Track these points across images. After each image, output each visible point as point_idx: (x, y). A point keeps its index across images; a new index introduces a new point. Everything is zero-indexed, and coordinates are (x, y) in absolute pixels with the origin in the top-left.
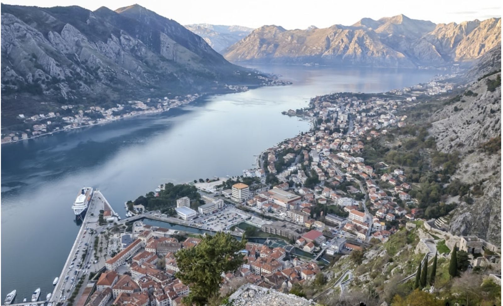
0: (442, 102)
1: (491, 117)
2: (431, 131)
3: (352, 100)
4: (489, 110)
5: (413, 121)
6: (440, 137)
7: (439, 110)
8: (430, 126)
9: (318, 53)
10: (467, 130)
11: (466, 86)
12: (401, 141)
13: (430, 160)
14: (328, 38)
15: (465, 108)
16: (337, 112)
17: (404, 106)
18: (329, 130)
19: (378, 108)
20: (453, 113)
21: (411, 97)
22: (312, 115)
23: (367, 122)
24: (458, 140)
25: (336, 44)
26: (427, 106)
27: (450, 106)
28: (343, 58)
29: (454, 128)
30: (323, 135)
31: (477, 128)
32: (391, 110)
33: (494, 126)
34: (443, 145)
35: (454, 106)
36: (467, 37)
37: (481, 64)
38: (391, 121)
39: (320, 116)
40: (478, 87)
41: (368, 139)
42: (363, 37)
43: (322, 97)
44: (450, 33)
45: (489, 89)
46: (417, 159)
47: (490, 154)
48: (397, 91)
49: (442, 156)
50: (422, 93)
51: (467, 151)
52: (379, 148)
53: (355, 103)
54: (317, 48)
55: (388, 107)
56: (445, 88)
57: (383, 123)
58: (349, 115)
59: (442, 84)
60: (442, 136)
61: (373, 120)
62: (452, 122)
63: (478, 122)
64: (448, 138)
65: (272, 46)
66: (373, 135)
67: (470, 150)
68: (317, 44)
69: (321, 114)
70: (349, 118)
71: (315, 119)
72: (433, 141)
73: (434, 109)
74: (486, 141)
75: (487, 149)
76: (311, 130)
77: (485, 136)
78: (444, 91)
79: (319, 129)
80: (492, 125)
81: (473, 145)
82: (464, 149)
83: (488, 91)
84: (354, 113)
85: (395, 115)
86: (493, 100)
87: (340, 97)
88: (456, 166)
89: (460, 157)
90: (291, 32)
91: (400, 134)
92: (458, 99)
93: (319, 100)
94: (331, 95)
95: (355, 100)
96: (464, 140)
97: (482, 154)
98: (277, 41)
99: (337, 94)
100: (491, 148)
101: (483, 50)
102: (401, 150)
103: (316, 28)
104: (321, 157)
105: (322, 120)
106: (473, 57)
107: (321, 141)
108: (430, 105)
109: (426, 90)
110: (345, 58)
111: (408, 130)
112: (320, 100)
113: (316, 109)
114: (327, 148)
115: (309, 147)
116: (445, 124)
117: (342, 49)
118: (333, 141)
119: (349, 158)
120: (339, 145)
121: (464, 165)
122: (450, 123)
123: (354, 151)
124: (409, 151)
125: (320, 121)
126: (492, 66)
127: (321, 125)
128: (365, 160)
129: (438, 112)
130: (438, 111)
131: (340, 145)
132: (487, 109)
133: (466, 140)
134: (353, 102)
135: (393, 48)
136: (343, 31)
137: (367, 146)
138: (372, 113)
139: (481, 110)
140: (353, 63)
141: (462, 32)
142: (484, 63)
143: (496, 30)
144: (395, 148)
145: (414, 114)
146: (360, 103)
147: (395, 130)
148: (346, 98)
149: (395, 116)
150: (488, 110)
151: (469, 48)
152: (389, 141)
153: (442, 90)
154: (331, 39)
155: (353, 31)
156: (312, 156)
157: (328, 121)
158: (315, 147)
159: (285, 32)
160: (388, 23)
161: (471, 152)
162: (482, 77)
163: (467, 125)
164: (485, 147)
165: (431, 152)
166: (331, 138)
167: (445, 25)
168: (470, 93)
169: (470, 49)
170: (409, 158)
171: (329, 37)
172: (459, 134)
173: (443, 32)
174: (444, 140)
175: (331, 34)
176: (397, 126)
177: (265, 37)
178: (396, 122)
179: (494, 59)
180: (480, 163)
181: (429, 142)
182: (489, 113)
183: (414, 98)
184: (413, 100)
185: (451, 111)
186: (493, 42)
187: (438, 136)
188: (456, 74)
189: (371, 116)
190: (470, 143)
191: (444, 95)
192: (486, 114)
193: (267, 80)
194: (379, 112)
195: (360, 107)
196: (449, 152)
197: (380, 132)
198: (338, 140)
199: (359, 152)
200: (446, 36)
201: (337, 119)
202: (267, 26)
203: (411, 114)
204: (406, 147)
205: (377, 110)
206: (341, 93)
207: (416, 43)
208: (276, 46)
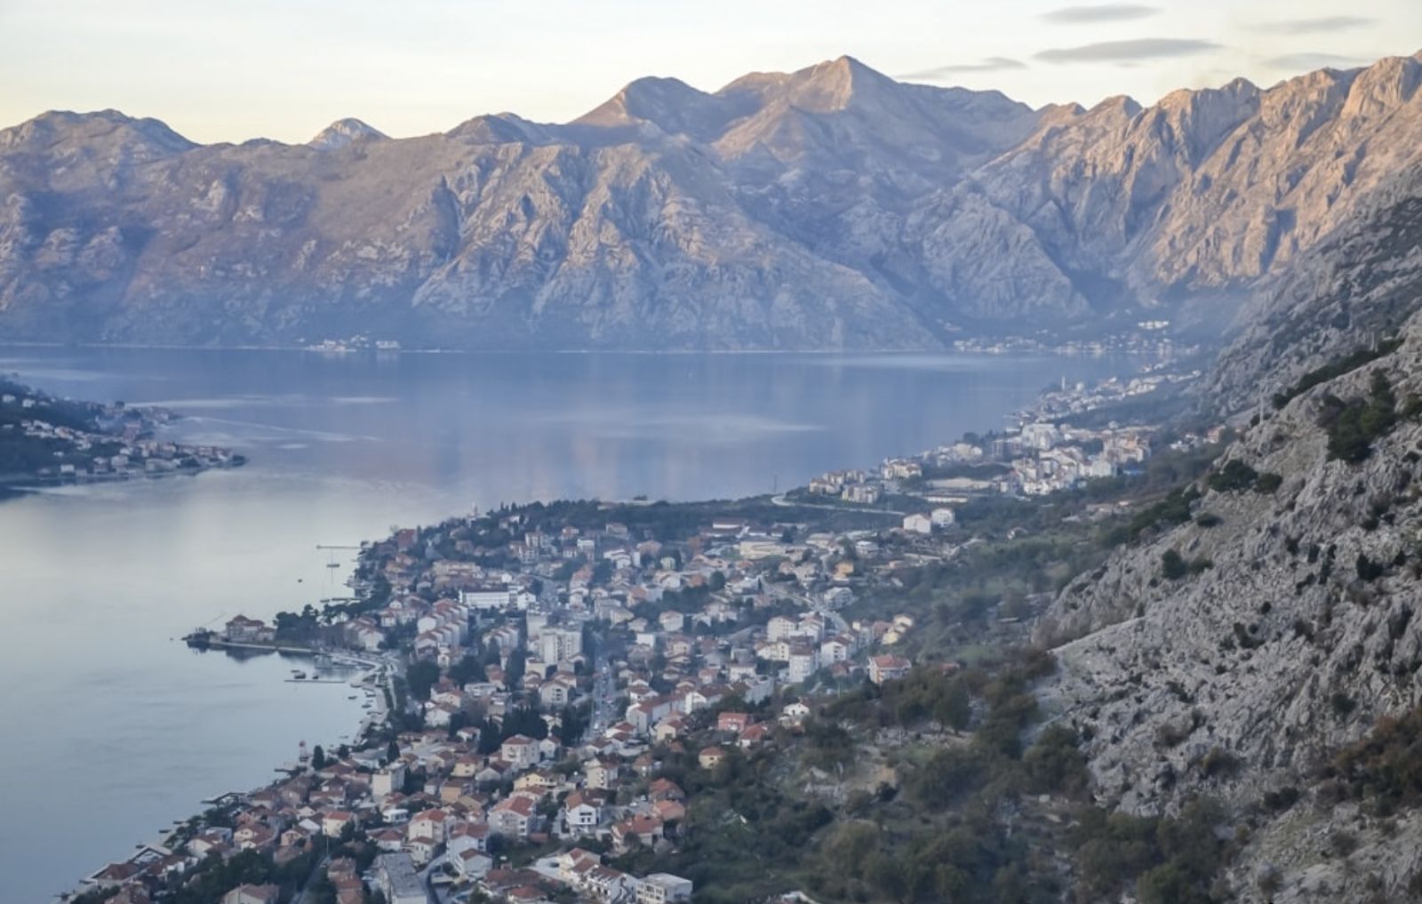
0: (1094, 533)
1: (1365, 602)
2: (1049, 693)
3: (604, 543)
4: (1353, 565)
5: (946, 642)
6: (1107, 730)
7: (1083, 578)
8: (1045, 667)
9: (390, 281)
10: (1246, 680)
11: (1213, 438)
12: (890, 765)
13: (1061, 861)
14: (450, 193)
15: (1223, 558)
16: (520, 618)
17: (892, 565)
18: (480, 724)
19: (748, 582)
20: (1158, 591)
21: (927, 510)
22: (372, 640)
23: (694, 665)
24: (1201, 735)
25: (495, 224)
26: (1014, 555)
27: (1141, 552)
28: (539, 305)
29: (1176, 673)
30: (444, 755)
31: (1297, 665)
32: (825, 589)
33: (1388, 652)
34: (1126, 770)
35: (1159, 550)
36: (1198, 176)
37: (1285, 315)
38: (828, 649)
39: (420, 644)
40: (1279, 439)
41: (707, 760)
42: (643, 188)
43: (430, 532)
44: (1108, 156)
45: (1335, 451)
46: (993, 862)
47: (1385, 811)
48: (848, 482)
49: (1128, 836)
50: (983, 484)
51: (1257, 796)
52: (771, 812)
53: (621, 559)
54: (381, 250)
55: (804, 574)
56: (1104, 454)
57: (785, 665)
58: (588, 629)
59: (1086, 434)
60: (1115, 717)
61: (726, 650)
62: (1158, 641)
63: (1301, 628)
64: (1146, 729)
65: (108, 238)
66: (735, 736)
67: (1276, 790)
68: (383, 229)
69: (429, 635)
70: (588, 646)
71: (394, 666)
72: (1067, 749)
73: (1057, 570)
74: (1352, 734)
75: (1366, 778)
76: (369, 732)
77: (1343, 706)
78: (1101, 468)
79: (416, 725)
80: (1374, 642)
81: (1285, 763)
82: (1240, 788)
83: (1330, 458)
84: (617, 618)
85: (848, 613)
86: (1363, 506)
87: (530, 529)
88: (1207, 885)
89: (1222, 832)
90: (224, 154)
91: (885, 721)
92: (1181, 508)
93: (409, 553)
94: (479, 523)
95: (618, 543)
96: (1234, 737)
97: (1344, 811)
98: (140, 208)
99: (515, 510)
100: (1388, 770)
101: (1285, 241)
102: (896, 817)
103: (373, 136)
104: (441, 893)
105: (436, 670)
106: (1237, 279)
107: (437, 796)
108: (1033, 551)
109: (1006, 471)
110: (546, 308)
111: (926, 696)
112: (417, 552)
113: (395, 604)
114: (473, 831)
115: (362, 837)
116: (1121, 654)
117: (528, 256)
118: (507, 788)
119: (605, 884)
120: (539, 810)
121: (1251, 880)
122: (1148, 643)
123: (630, 838)
124: (943, 818)
125: (422, 678)
126: (1341, 323)
127: (428, 697)
128: (696, 887)
129: (1081, 587)
130: (1077, 581)
131: (550, 809)
132: (1339, 559)
133: (1247, 734)
134: (608, 555)
135: (812, 247)
136: (526, 152)
137: (705, 802)
138: (717, 611)
139: (1306, 568)
140: (594, 334)
141: (1170, 147)
142: (1299, 308)
143: (1341, 133)
144: (861, 806)
145: (950, 603)
146: (646, 559)
147: (853, 700)
148: (568, 532)
149: (850, 622)
150: (1346, 560)
151: (1210, 231)
152: (828, 768)
153: (1087, 462)
154: (462, 197)
155: (585, 154)
156: (385, 887)
157: (468, 672)
158: (403, 836)
159: (187, 155)
160: (774, 108)
161: (1281, 801)
162: (1293, 384)
163: (1240, 651)
164: (1352, 769)
165: (1066, 817)
166: (490, 773)
167: (1078, 110)
168: (1238, 477)
169: (1220, 236)
170: (943, 858)
171: (451, 185)
172: (1204, 705)
173: (1071, 150)
174: (1126, 742)
175: (462, 172)
176: (862, 675)
177: (61, 181)
178: (858, 656)
179: (1345, 287)
180: (1337, 863)
181: (1046, 756)
182: (1352, 577)
183: (943, 516)
184: (936, 528)
185: (1147, 579)
186: (1331, 200)
187: (1091, 722)
188: (1153, 373)
189: (716, 629)
190: (1271, 752)
191: (1101, 490)
192: (1339, 585)
193: (84, 443)
194: (759, 602)
195: (648, 578)
196: (1160, 808)
197: (772, 717)
198: (535, 779)
199: (662, 841)
200: (1088, 172)
201: (520, 656)
202: (70, 116)
203: (933, 605)
204: (924, 794)
205: (747, 591)
206: (538, 505)
207: (933, 212)
208: (136, 238)
